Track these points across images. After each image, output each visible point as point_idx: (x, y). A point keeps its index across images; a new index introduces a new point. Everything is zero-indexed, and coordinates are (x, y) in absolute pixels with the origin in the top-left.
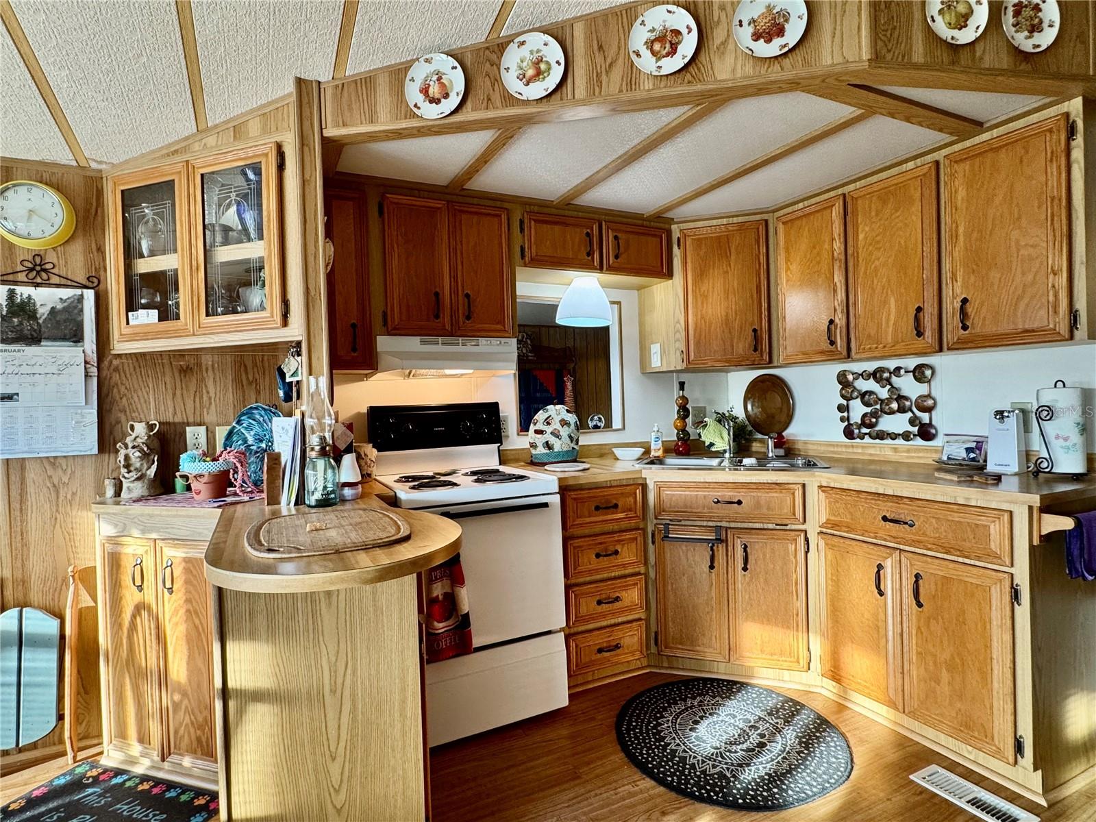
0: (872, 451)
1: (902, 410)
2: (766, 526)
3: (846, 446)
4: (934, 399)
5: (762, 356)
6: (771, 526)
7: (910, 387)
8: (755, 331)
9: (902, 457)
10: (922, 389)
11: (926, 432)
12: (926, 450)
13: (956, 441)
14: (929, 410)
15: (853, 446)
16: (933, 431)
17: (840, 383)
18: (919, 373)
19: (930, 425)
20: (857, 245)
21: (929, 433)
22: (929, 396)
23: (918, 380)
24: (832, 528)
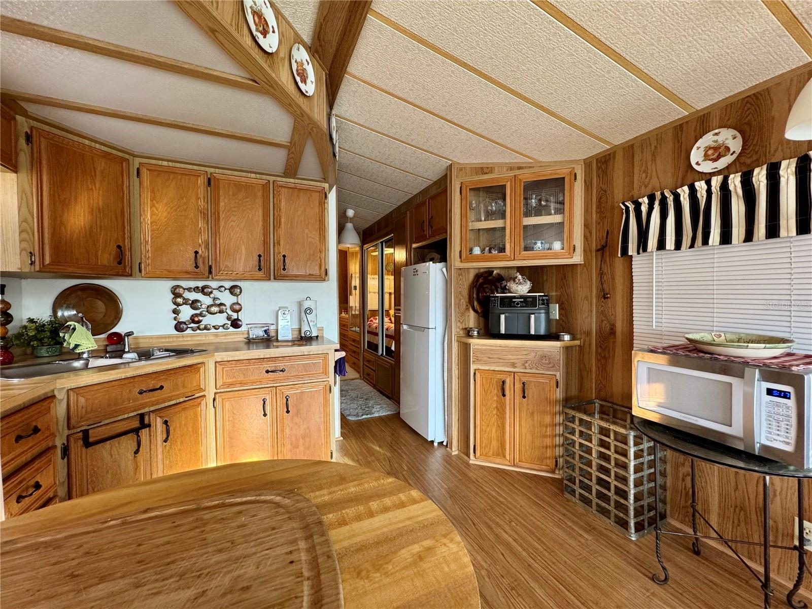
0: (199, 338)
1: (221, 312)
2: (178, 401)
3: (177, 337)
4: (240, 305)
5: (125, 269)
6: (181, 400)
7: (227, 299)
8: (119, 247)
9: (222, 339)
10: (233, 299)
11: (235, 324)
12: (237, 334)
13: (256, 327)
14: (237, 311)
15: (183, 337)
16: (240, 323)
17: (173, 293)
18: (232, 290)
19: (238, 319)
20: (218, 209)
21: (237, 324)
22: (238, 303)
23: (232, 293)
24: (228, 387)
